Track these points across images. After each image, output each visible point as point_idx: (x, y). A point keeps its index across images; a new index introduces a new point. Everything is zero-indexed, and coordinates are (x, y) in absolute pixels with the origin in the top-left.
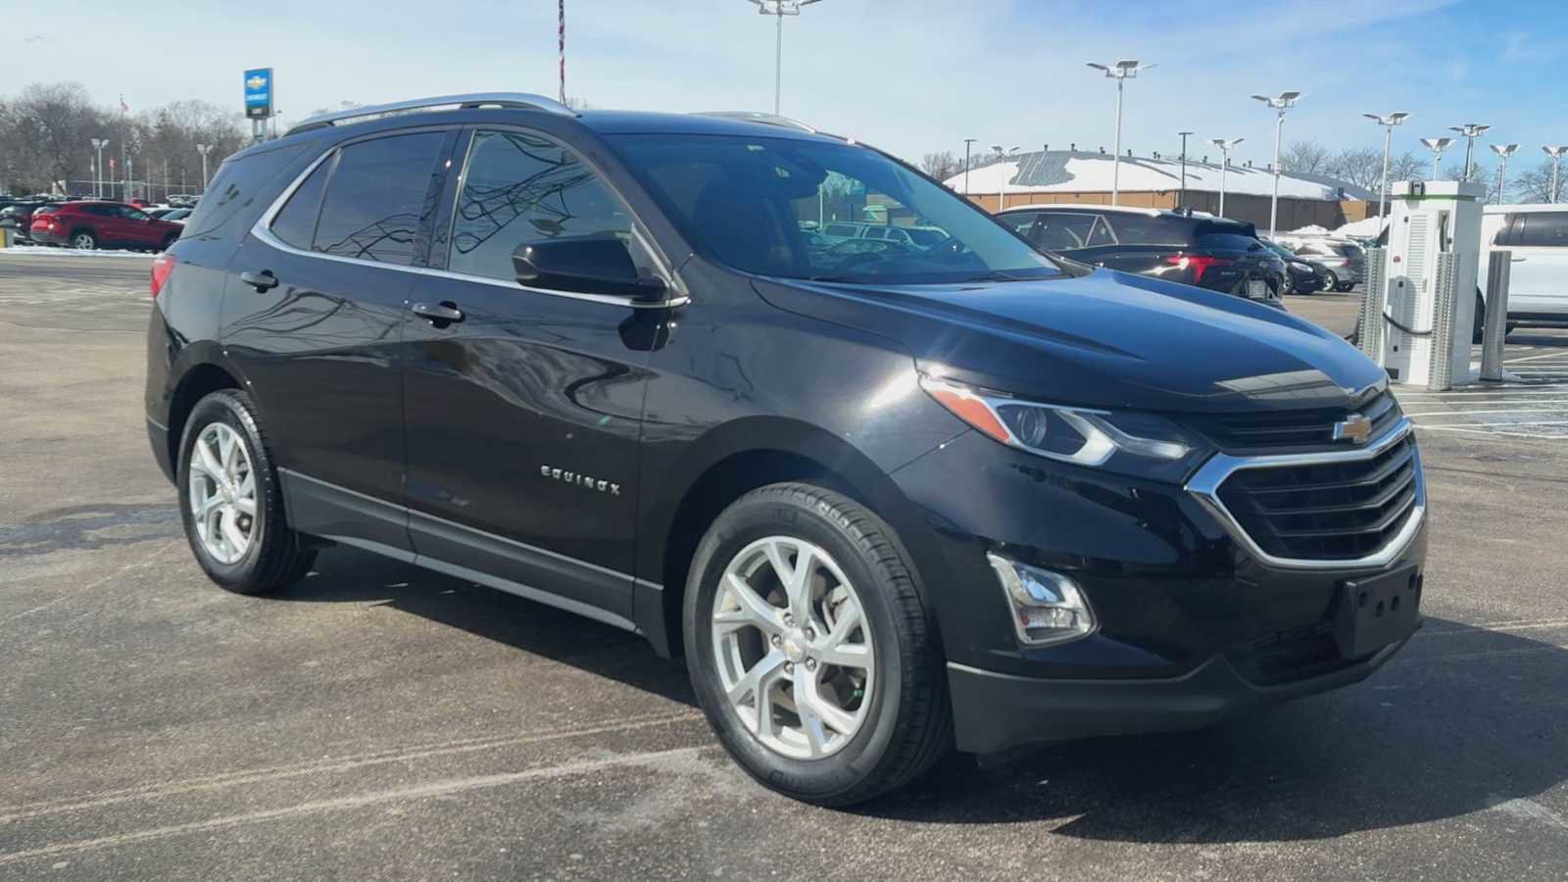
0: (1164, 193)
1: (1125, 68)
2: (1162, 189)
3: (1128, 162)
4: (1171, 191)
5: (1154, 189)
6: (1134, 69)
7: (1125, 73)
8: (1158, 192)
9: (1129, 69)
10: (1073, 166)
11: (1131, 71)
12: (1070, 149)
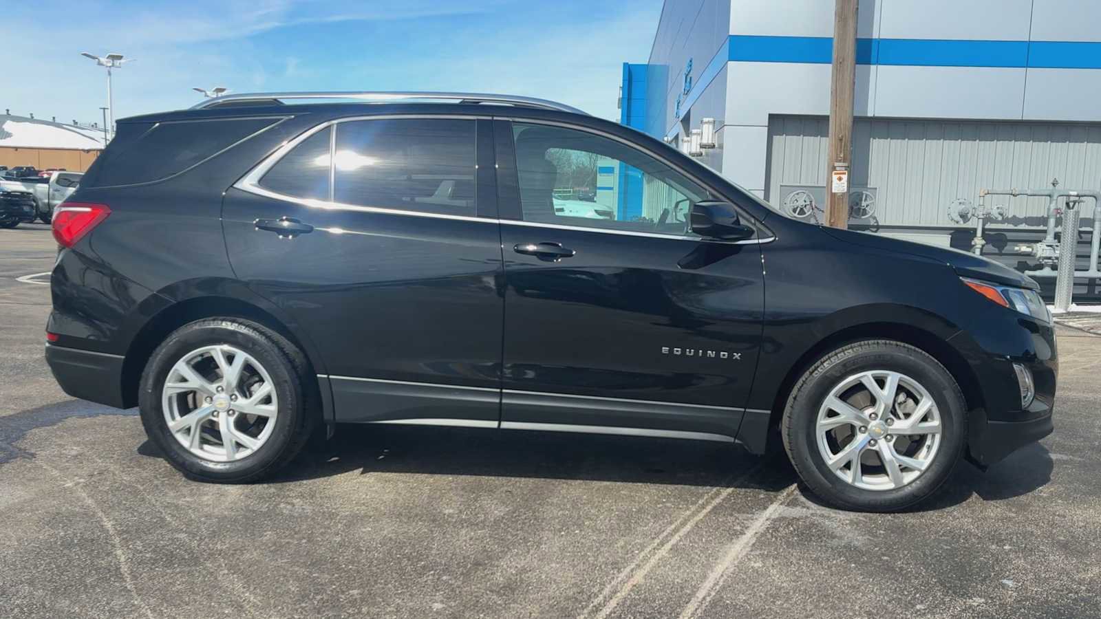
0: (88, 151)
1: (113, 60)
2: (87, 148)
3: (30, 122)
4: (94, 150)
5: (80, 148)
6: (119, 61)
7: (113, 64)
8: (83, 150)
9: (115, 61)
10: (9, 126)
11: (117, 62)
12: (5, 113)
